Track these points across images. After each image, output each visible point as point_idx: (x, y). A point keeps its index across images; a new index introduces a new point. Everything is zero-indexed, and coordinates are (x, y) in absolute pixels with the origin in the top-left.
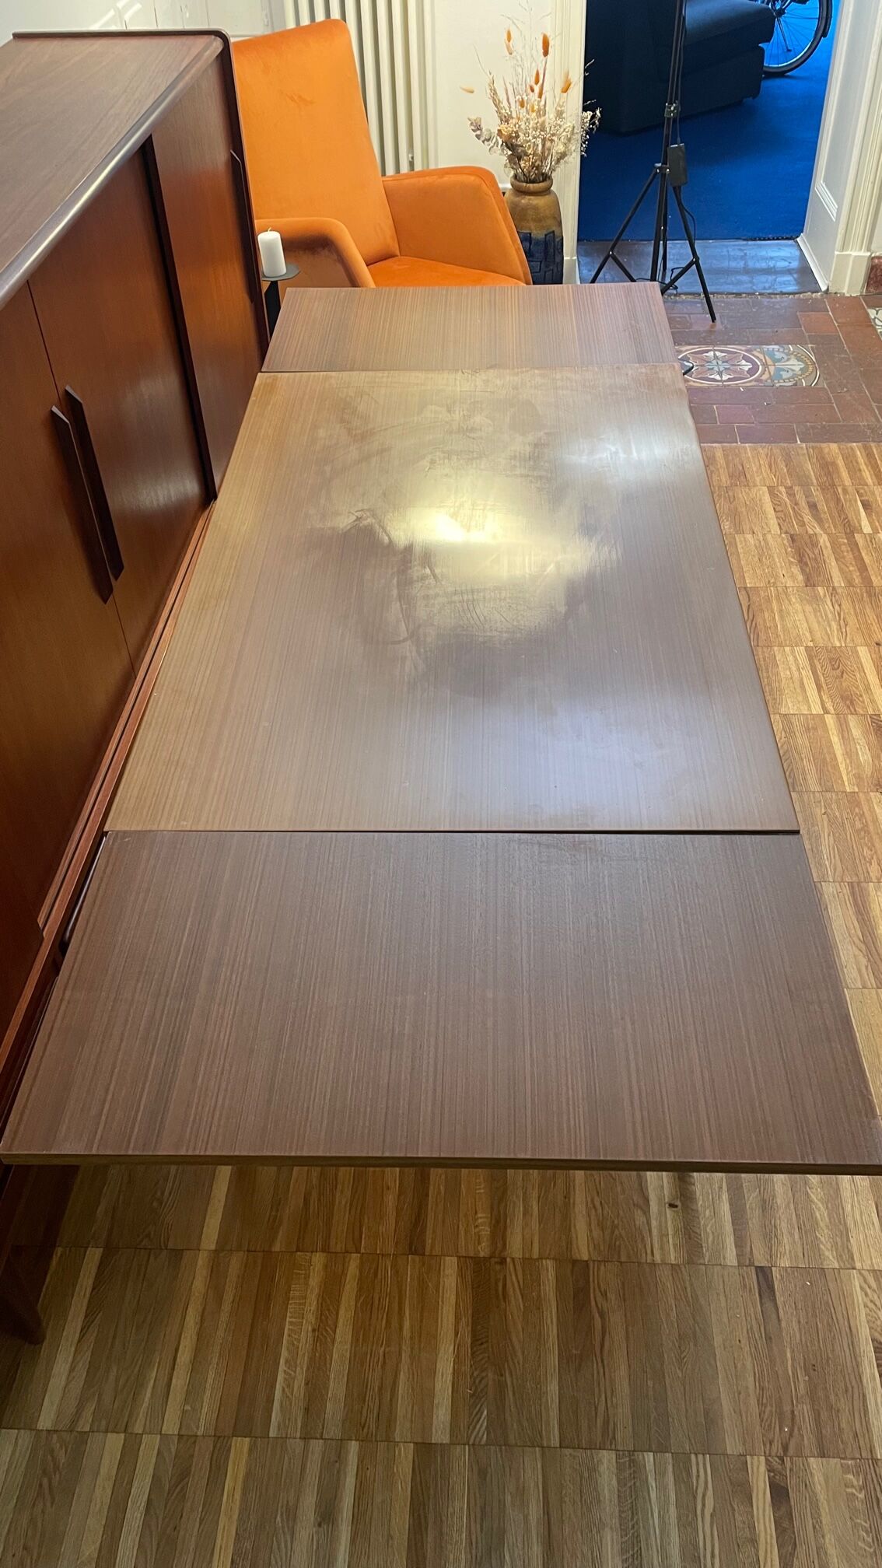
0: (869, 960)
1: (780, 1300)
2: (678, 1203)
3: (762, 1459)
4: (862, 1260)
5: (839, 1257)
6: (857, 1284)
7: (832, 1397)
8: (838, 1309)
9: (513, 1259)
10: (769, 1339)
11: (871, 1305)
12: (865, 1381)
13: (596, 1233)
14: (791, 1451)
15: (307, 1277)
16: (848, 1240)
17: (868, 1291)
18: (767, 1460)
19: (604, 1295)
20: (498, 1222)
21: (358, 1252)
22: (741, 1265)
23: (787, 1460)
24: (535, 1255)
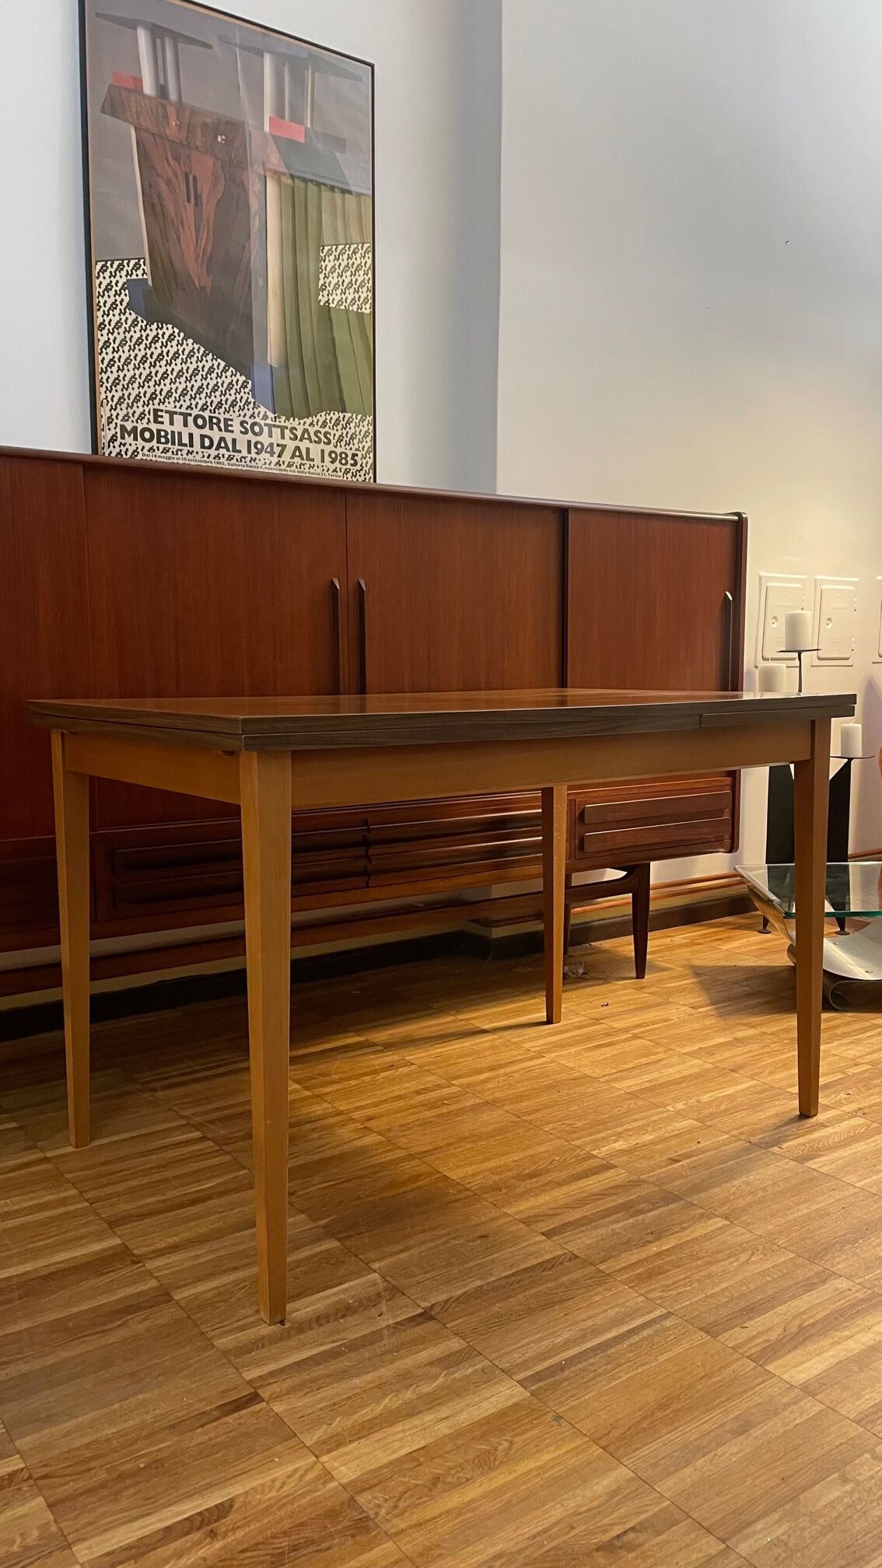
0: (778, 1341)
1: (229, 1419)
2: (287, 1325)
3: (23, 1465)
4: (334, 1459)
5: (321, 1443)
6: (297, 1466)
7: (131, 1491)
8: (248, 1463)
9: (144, 1265)
10: (173, 1426)
11: (278, 1484)
12: (171, 1508)
13: (209, 1295)
14: (42, 1482)
15: (53, 1194)
16: (351, 1442)
17: (297, 1476)
18: (22, 1470)
19: (146, 1319)
20: (177, 1247)
21: (91, 1205)
22: (250, 1382)
23: (31, 1482)
24: (156, 1275)
